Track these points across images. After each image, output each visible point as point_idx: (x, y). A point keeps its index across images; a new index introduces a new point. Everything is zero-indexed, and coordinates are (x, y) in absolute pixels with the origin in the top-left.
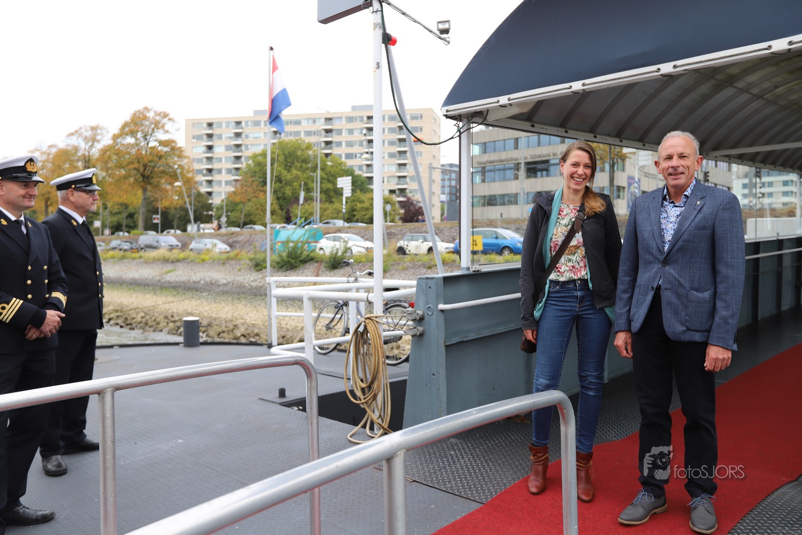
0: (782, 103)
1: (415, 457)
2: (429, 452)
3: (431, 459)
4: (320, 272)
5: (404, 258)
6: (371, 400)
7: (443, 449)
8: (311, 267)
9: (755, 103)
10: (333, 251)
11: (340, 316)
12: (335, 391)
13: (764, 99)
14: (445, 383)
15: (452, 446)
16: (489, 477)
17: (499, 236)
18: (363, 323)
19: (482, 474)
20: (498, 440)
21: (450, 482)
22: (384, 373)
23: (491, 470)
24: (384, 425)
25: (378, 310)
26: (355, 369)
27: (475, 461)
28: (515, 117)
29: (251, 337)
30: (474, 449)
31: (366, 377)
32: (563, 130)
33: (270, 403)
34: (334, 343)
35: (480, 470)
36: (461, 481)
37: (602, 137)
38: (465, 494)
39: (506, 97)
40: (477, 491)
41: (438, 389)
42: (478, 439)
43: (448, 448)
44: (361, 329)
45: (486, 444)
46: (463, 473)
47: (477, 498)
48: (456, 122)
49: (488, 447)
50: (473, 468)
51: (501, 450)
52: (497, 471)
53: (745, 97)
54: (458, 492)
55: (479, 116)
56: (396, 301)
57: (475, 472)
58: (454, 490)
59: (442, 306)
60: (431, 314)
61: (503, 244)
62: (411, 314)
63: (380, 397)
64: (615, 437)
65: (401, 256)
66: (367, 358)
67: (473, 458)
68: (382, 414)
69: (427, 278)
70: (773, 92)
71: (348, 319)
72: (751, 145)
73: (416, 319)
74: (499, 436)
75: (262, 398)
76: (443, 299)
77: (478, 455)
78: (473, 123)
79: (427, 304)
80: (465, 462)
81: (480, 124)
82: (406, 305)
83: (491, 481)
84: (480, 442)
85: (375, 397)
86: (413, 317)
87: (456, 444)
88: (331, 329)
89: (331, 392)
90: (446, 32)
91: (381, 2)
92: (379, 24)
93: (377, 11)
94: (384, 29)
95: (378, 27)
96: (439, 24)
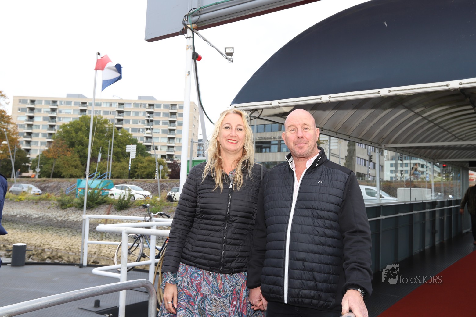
4: (111, 212)
5: (172, 204)
8: (105, 208)
10: (120, 197)
12: (137, 302)
13: (418, 114)
28: (277, 115)
29: (55, 259)
33: (88, 312)
39: (277, 101)
65: (170, 202)
71: (144, 247)
75: (81, 307)
89: (134, 302)
90: (231, 54)
91: (193, 32)
92: (191, 46)
93: (190, 37)
94: (194, 50)
95: (190, 48)
96: (227, 49)
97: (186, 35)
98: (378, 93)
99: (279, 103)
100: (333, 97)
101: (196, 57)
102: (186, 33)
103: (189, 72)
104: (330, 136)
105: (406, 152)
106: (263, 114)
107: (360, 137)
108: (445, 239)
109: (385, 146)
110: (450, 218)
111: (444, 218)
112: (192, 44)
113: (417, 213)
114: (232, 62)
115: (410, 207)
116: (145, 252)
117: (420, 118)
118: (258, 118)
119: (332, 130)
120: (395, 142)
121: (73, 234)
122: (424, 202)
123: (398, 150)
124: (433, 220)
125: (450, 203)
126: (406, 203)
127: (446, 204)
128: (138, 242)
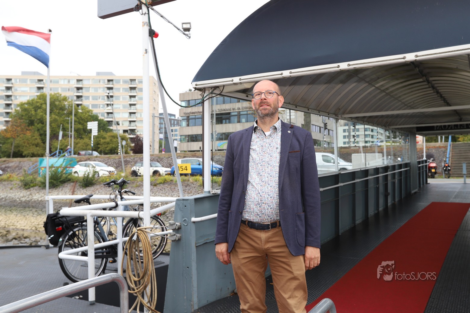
4: (76, 189)
5: (137, 178)
6: (143, 290)
8: (69, 186)
10: (85, 174)
13: (371, 85)
14: (196, 273)
18: (136, 233)
24: (152, 307)
25: (147, 223)
26: (130, 267)
28: (239, 91)
39: (238, 78)
41: (192, 278)
44: (135, 238)
48: (201, 93)
59: (194, 219)
60: (186, 225)
62: (172, 225)
63: (148, 288)
65: (134, 177)
68: (150, 300)
69: (183, 200)
70: (376, 81)
71: (110, 225)
73: (175, 229)
76: (194, 214)
79: (184, 218)
81: (218, 95)
85: (145, 288)
86: (174, 227)
90: (188, 30)
91: (148, 8)
92: (147, 23)
93: (145, 14)
94: (150, 26)
95: (146, 25)
96: (184, 25)
97: (140, 11)
98: (338, 67)
99: (240, 80)
100: (293, 73)
101: (153, 34)
102: (141, 9)
103: (146, 50)
104: (290, 109)
105: (361, 120)
106: (224, 91)
107: (318, 109)
108: (397, 200)
109: (341, 116)
110: (400, 180)
111: (395, 180)
112: (147, 21)
113: (372, 178)
114: (190, 38)
115: (366, 173)
116: (112, 230)
117: (373, 88)
118: (220, 94)
119: (292, 103)
120: (351, 112)
121: (38, 213)
122: (377, 167)
123: (353, 120)
124: (385, 184)
125: (400, 166)
126: (362, 169)
127: (396, 167)
128: (105, 220)
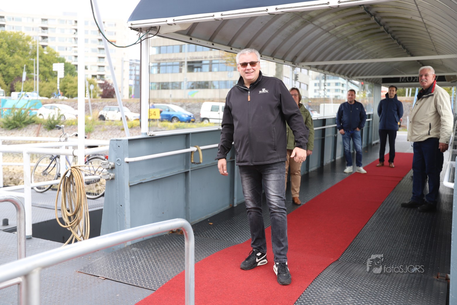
0: (339, 36)
1: (107, 262)
2: (117, 258)
3: (118, 262)
5: (105, 123)
6: (76, 224)
7: (128, 255)
8: (34, 127)
9: (324, 35)
10: (50, 116)
11: (54, 165)
12: (49, 219)
13: (329, 33)
14: (130, 211)
15: (133, 253)
16: (157, 272)
17: (171, 110)
18: (70, 171)
19: (152, 271)
20: (165, 247)
21: (130, 277)
22: (85, 205)
23: (158, 267)
25: (81, 161)
26: (64, 203)
27: (149, 262)
28: (178, 32)
30: (148, 254)
31: (72, 208)
32: (211, 43)
34: (49, 185)
35: (151, 268)
36: (138, 276)
37: (236, 49)
38: (140, 285)
39: (172, 18)
40: (149, 282)
41: (125, 215)
42: (151, 247)
43: (130, 254)
44: (68, 175)
45: (157, 250)
46: (140, 271)
47: (148, 286)
48: (138, 32)
49: (158, 252)
50: (147, 267)
51: (166, 254)
52: (163, 268)
53: (319, 31)
54: (136, 283)
55: (154, 30)
56: (95, 155)
57: (148, 270)
58: (133, 283)
59: (127, 159)
60: (119, 164)
61: (172, 115)
62: (105, 164)
63: (82, 223)
64: (239, 241)
65: (102, 121)
66: (73, 195)
67: (147, 260)
69: (117, 140)
70: (334, 29)
72: (322, 60)
73: (109, 168)
74: (166, 244)
76: (128, 155)
77: (151, 258)
78: (150, 34)
79: (117, 158)
80: (142, 263)
81: (155, 35)
82: (103, 157)
83: (158, 275)
84: (153, 249)
85: (78, 223)
86: (107, 166)
87: (136, 252)
88: (47, 174)
89: (46, 220)
98: (266, 11)
99: (174, 20)
100: (225, 15)
106: (161, 32)
109: (298, 64)
115: (323, 121)
128: (54, 163)
